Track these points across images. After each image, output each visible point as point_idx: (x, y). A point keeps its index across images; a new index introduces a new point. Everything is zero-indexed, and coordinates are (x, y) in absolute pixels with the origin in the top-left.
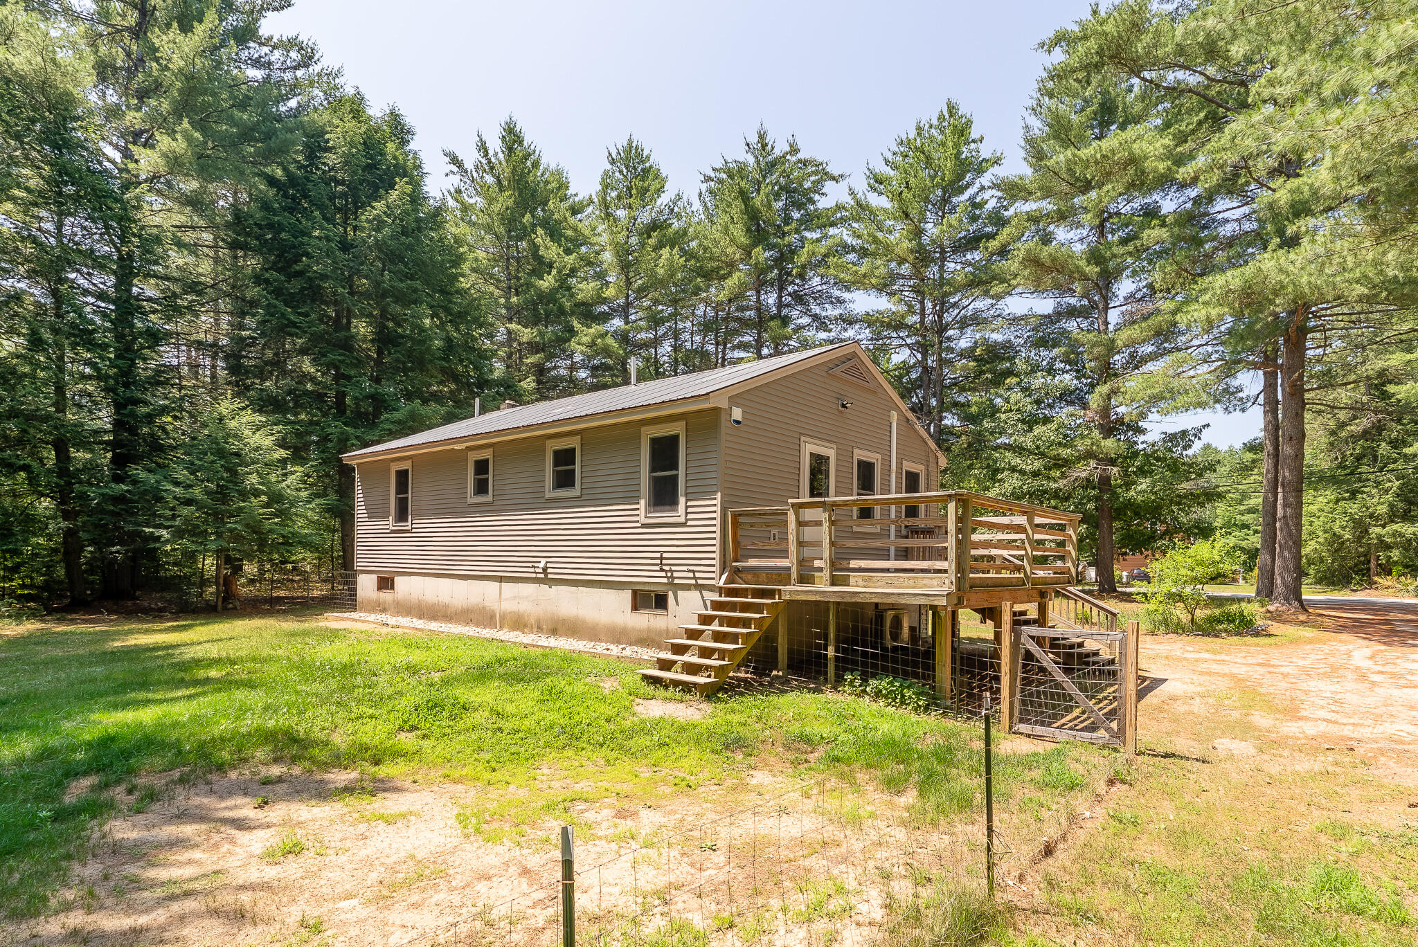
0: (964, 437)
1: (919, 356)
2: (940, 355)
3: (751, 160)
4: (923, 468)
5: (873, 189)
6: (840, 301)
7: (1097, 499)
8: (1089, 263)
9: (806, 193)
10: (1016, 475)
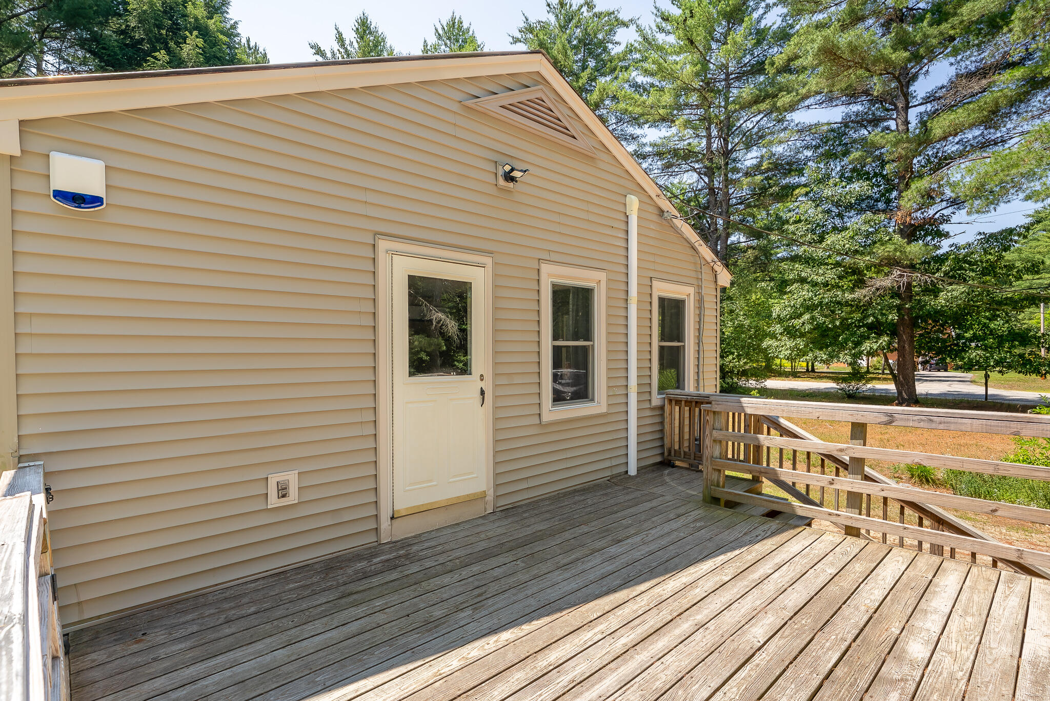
0: (750, 251)
1: (706, 180)
2: (726, 175)
3: (552, 19)
4: (691, 290)
5: (661, 30)
6: (634, 138)
7: (899, 308)
8: (895, 50)
9: (601, 43)
10: (806, 287)
